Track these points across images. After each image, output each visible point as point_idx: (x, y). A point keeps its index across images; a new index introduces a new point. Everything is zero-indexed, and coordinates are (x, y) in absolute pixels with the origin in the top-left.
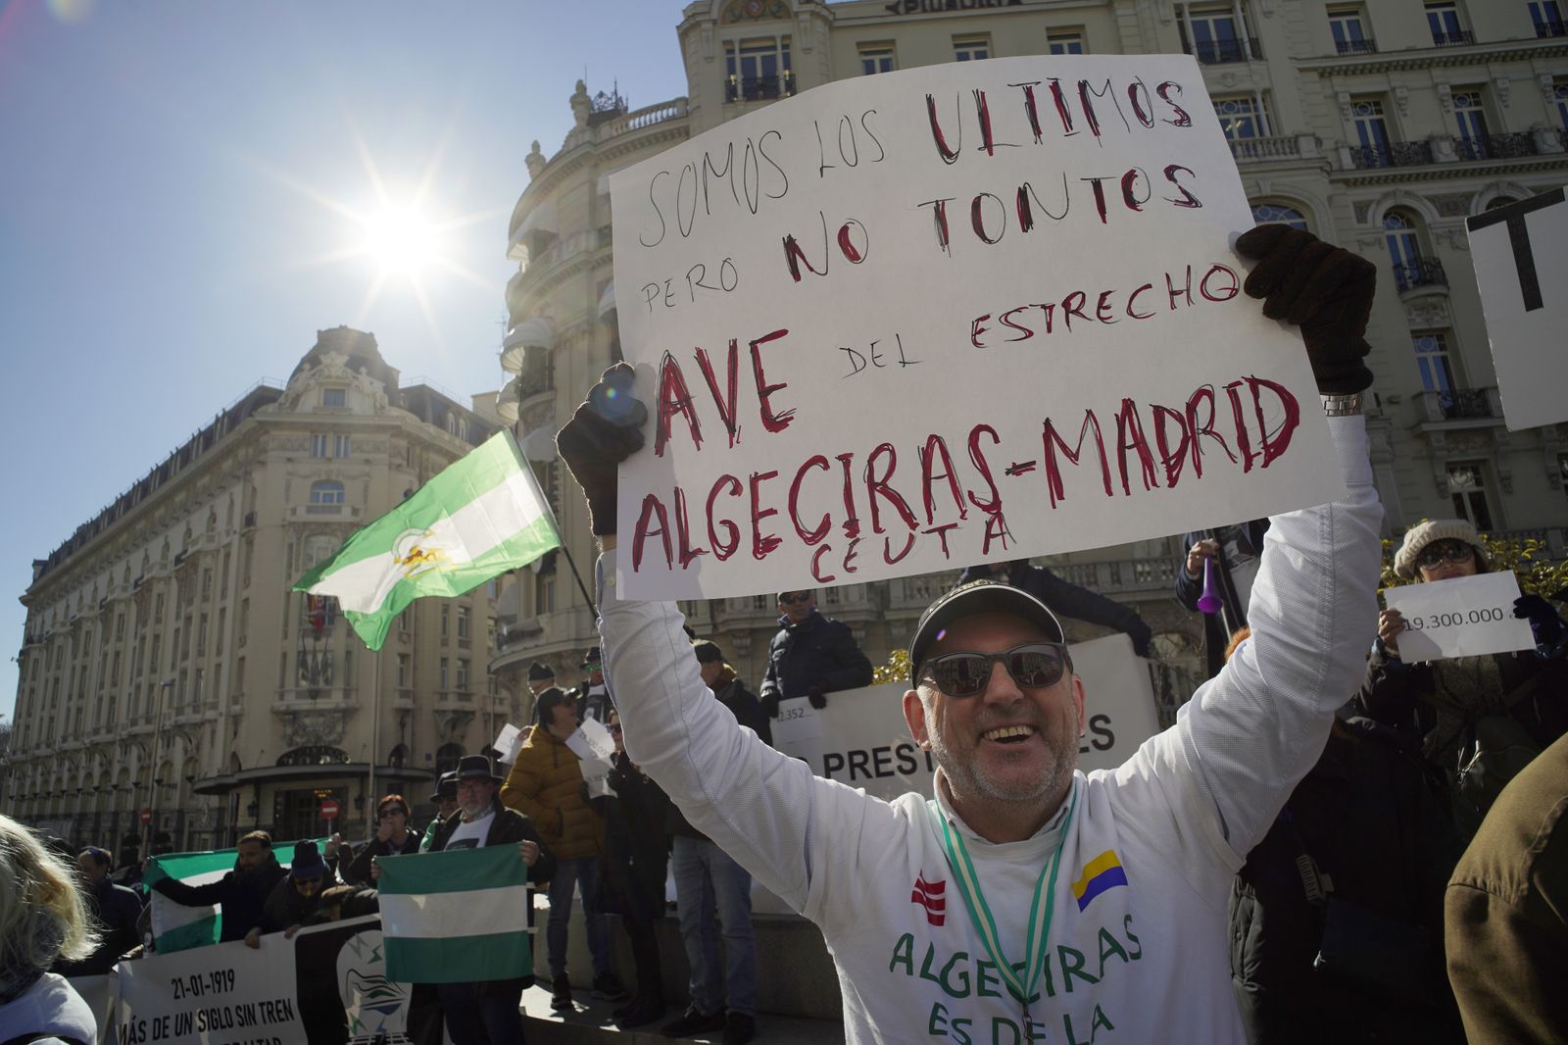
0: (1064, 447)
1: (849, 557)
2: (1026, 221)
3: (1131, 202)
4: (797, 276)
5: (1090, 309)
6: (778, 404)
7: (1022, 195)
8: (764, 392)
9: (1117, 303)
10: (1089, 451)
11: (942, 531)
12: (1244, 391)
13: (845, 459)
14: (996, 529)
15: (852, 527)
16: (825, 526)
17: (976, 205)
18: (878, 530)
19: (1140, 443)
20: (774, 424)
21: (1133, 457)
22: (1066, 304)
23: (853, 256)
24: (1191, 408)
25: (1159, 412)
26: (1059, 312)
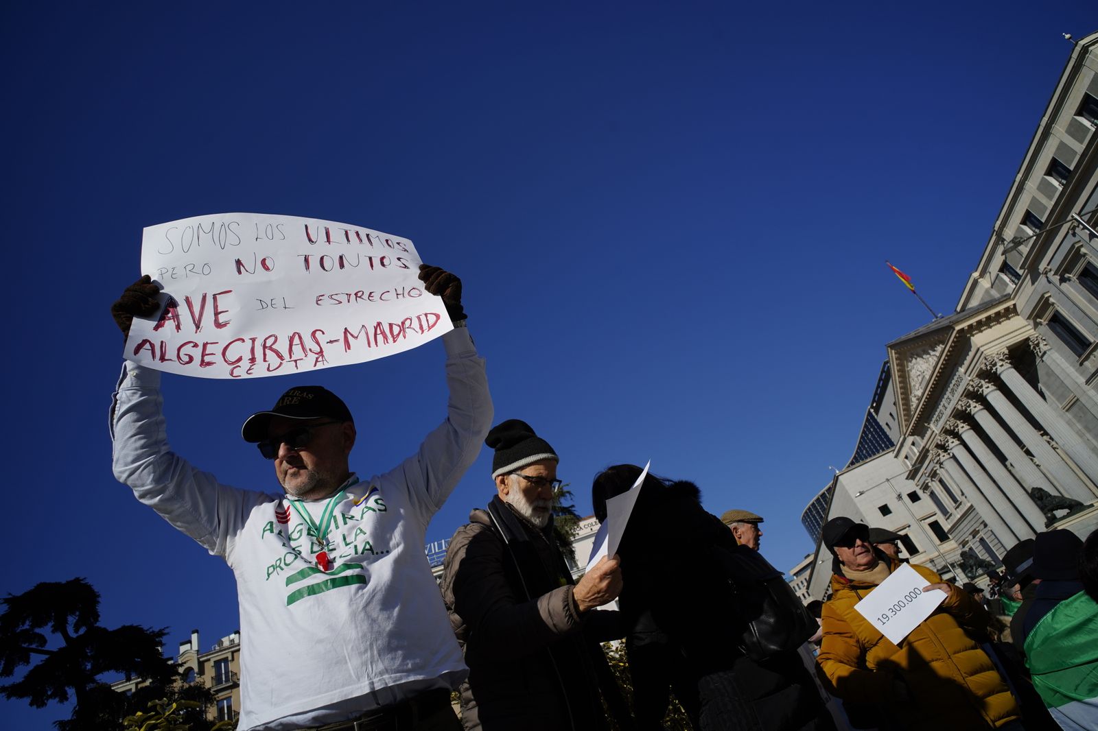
0: (352, 335)
1: (249, 369)
2: (342, 266)
3: (383, 264)
4: (240, 272)
5: (366, 296)
6: (222, 318)
7: (341, 258)
8: (217, 314)
9: (376, 296)
10: (363, 336)
11: (296, 361)
12: (423, 318)
13: (253, 340)
14: (320, 359)
15: (253, 360)
16: (240, 359)
17: (322, 259)
18: (265, 360)
19: (383, 333)
20: (219, 325)
21: (380, 337)
22: (356, 294)
23: (267, 269)
24: (403, 323)
25: (391, 325)
26: (353, 297)
